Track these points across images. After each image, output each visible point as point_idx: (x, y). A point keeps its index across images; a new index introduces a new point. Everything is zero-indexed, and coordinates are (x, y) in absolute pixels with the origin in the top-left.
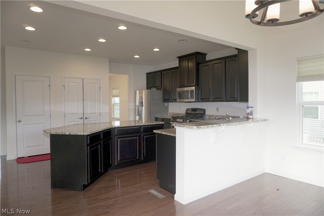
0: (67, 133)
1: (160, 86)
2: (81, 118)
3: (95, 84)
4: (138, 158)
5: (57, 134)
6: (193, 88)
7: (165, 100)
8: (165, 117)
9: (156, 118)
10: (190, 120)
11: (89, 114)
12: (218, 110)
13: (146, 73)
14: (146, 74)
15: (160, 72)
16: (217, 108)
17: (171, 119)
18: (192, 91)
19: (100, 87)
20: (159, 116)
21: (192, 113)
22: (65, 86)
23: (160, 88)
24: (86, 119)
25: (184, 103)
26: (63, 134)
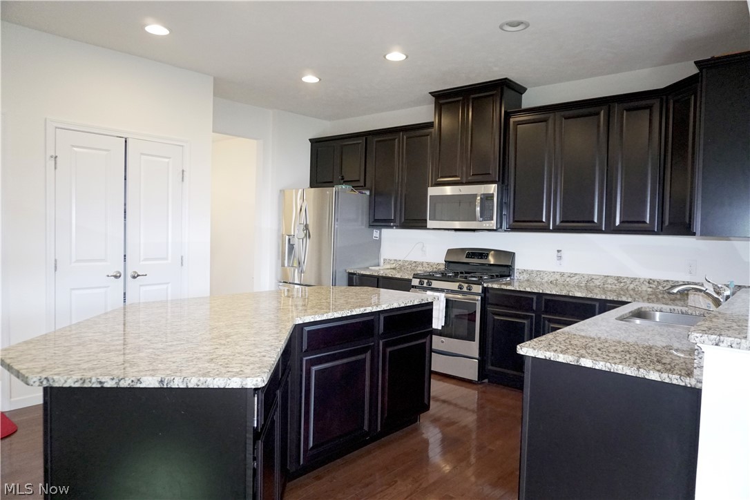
0: (150, 382)
1: (362, 181)
2: (116, 277)
3: (167, 160)
4: (366, 428)
5: (87, 385)
6: (492, 189)
7: (376, 221)
8: (374, 271)
9: (350, 274)
10: (485, 285)
11: (145, 260)
12: (560, 258)
13: (310, 140)
14: (309, 144)
15: (364, 138)
16: (559, 251)
17: (410, 281)
18: (487, 198)
19: (183, 171)
20: (360, 269)
21: (468, 263)
22: (58, 159)
23: (363, 184)
24: (134, 277)
25: (453, 232)
26: (123, 384)
